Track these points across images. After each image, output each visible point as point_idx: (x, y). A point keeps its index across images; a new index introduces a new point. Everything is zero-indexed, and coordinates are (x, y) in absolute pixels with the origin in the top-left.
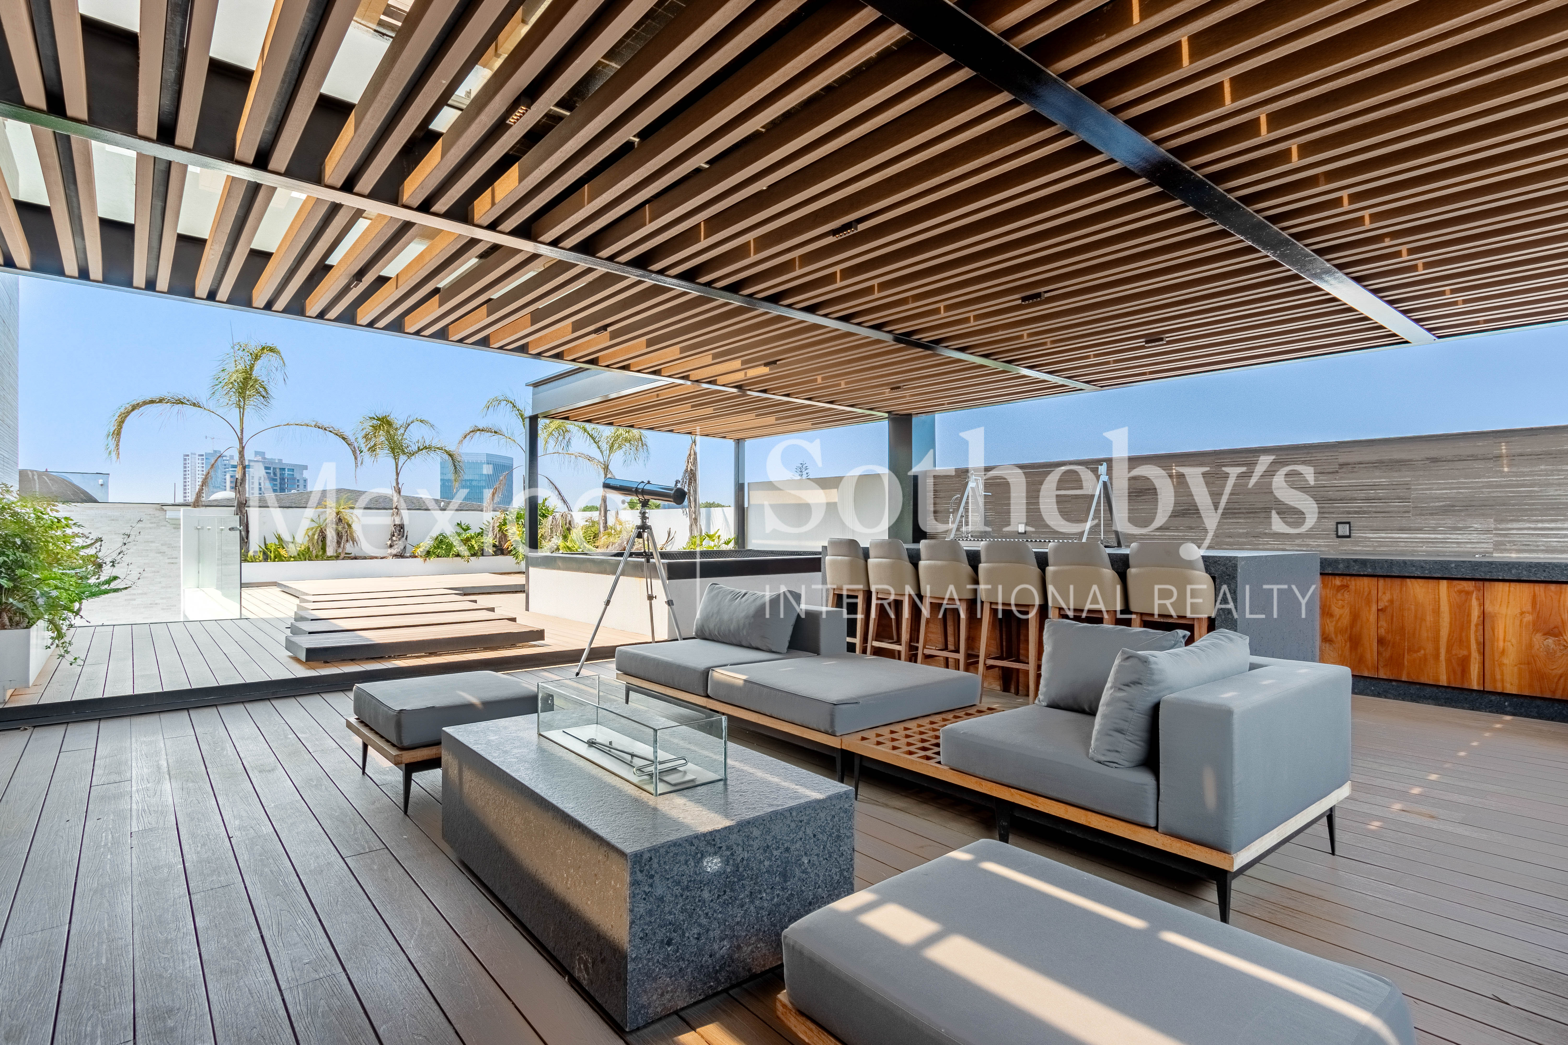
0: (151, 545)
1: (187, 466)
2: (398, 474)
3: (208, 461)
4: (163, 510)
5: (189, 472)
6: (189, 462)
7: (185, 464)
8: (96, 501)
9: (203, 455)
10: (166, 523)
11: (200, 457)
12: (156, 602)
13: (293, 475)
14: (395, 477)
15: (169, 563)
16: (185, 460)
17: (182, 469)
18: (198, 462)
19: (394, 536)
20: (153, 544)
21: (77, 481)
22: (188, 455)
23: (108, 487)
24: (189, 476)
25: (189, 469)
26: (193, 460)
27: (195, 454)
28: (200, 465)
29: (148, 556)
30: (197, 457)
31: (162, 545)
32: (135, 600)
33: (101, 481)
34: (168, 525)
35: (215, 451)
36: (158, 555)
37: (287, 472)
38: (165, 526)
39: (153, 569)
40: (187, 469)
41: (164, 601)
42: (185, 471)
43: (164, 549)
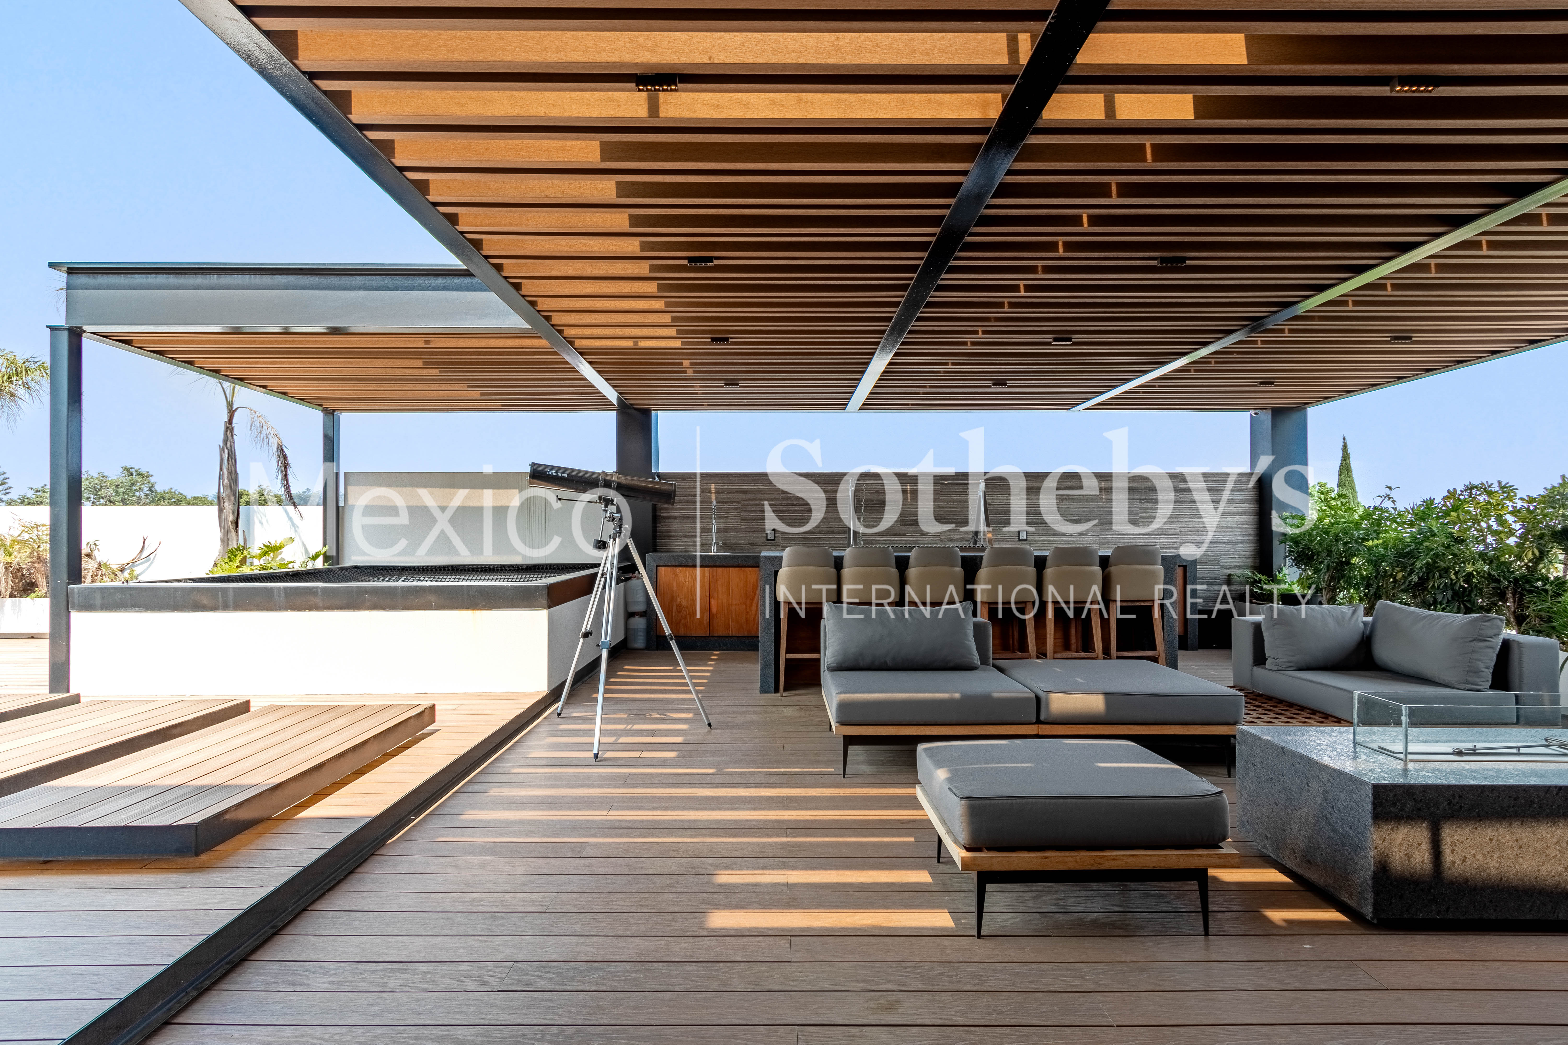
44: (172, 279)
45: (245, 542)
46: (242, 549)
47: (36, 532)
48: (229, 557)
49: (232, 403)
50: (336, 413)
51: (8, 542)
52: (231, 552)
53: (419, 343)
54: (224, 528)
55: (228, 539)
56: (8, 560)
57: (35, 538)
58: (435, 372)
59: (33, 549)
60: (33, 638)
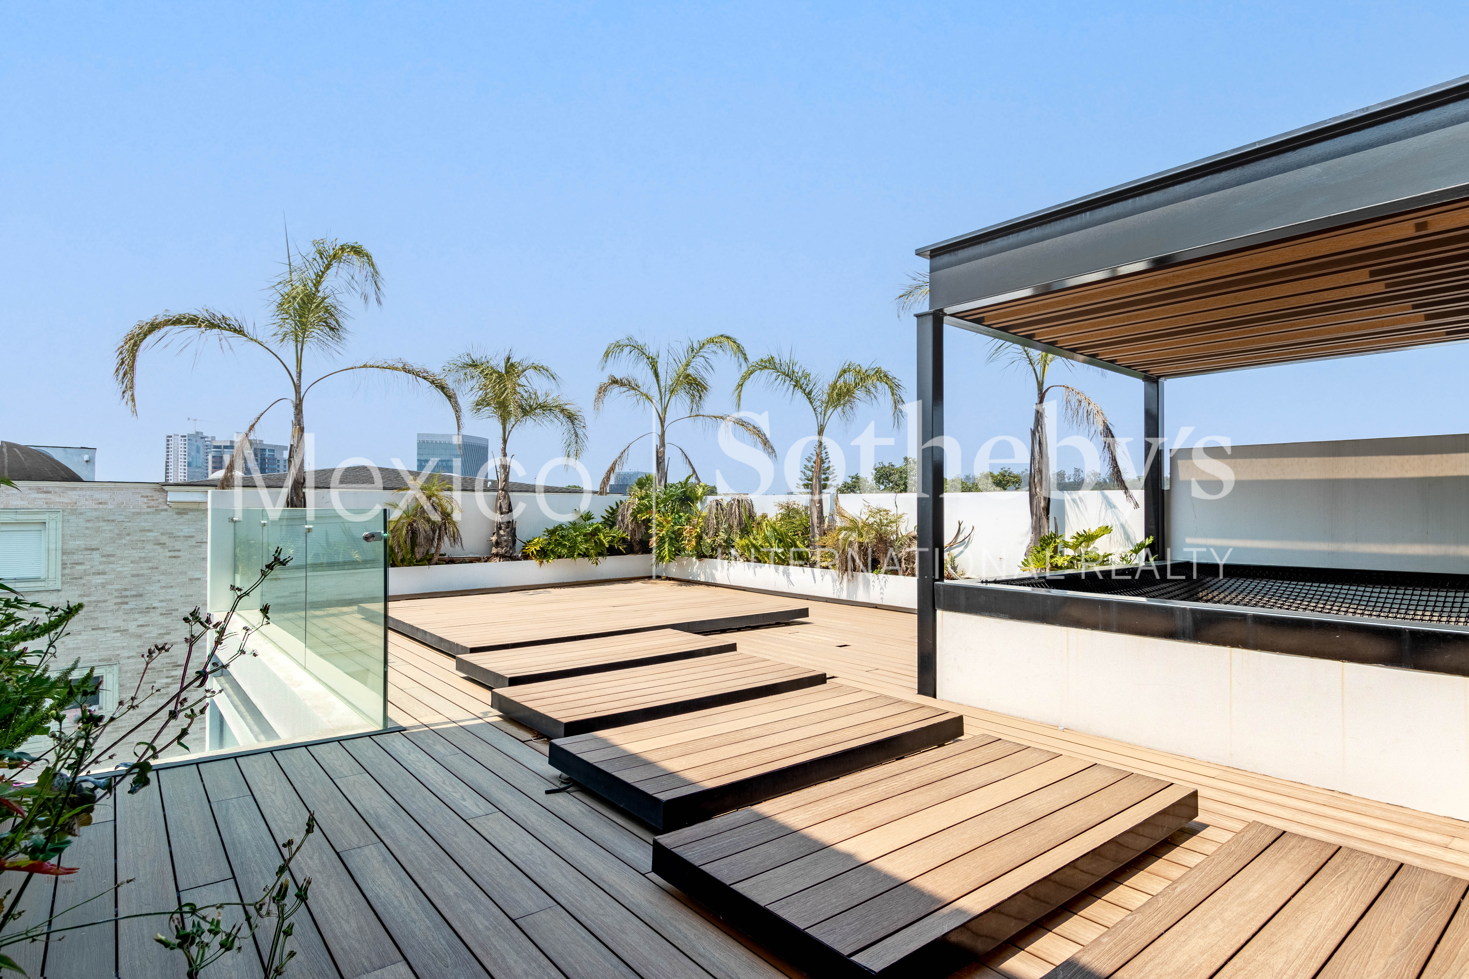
0: (148, 534)
1: (170, 446)
2: (505, 441)
3: (190, 442)
4: (164, 490)
5: (172, 453)
6: (172, 442)
7: (168, 445)
8: (78, 479)
9: (185, 436)
10: (166, 507)
11: (183, 438)
12: (154, 605)
13: (274, 455)
14: (502, 446)
15: (170, 557)
16: (168, 441)
17: (165, 450)
18: (180, 442)
19: (500, 528)
20: (151, 534)
21: (58, 456)
22: (171, 437)
23: (94, 463)
24: (172, 457)
25: (172, 450)
26: (176, 441)
27: (178, 435)
28: (183, 446)
29: (144, 548)
30: (180, 438)
31: (162, 534)
32: (127, 603)
33: (86, 457)
34: (170, 509)
35: (197, 433)
36: (157, 547)
37: (267, 453)
38: (166, 510)
39: (150, 565)
40: (170, 450)
41: (164, 604)
42: (168, 452)
43: (164, 539)
44: (1036, 232)
45: (1056, 530)
46: (1053, 537)
47: (879, 517)
48: (1041, 546)
49: (1042, 383)
50: (1161, 380)
51: (860, 525)
52: (1043, 540)
53: (1405, 229)
54: (1036, 515)
55: (1040, 526)
56: (861, 540)
57: (878, 521)
58: (1380, 287)
59: (877, 531)
60: (876, 608)
